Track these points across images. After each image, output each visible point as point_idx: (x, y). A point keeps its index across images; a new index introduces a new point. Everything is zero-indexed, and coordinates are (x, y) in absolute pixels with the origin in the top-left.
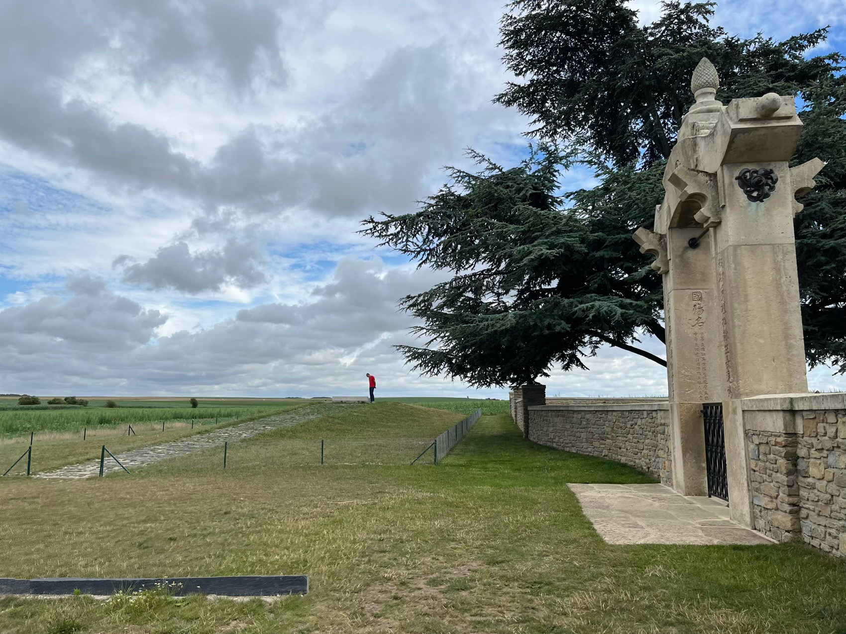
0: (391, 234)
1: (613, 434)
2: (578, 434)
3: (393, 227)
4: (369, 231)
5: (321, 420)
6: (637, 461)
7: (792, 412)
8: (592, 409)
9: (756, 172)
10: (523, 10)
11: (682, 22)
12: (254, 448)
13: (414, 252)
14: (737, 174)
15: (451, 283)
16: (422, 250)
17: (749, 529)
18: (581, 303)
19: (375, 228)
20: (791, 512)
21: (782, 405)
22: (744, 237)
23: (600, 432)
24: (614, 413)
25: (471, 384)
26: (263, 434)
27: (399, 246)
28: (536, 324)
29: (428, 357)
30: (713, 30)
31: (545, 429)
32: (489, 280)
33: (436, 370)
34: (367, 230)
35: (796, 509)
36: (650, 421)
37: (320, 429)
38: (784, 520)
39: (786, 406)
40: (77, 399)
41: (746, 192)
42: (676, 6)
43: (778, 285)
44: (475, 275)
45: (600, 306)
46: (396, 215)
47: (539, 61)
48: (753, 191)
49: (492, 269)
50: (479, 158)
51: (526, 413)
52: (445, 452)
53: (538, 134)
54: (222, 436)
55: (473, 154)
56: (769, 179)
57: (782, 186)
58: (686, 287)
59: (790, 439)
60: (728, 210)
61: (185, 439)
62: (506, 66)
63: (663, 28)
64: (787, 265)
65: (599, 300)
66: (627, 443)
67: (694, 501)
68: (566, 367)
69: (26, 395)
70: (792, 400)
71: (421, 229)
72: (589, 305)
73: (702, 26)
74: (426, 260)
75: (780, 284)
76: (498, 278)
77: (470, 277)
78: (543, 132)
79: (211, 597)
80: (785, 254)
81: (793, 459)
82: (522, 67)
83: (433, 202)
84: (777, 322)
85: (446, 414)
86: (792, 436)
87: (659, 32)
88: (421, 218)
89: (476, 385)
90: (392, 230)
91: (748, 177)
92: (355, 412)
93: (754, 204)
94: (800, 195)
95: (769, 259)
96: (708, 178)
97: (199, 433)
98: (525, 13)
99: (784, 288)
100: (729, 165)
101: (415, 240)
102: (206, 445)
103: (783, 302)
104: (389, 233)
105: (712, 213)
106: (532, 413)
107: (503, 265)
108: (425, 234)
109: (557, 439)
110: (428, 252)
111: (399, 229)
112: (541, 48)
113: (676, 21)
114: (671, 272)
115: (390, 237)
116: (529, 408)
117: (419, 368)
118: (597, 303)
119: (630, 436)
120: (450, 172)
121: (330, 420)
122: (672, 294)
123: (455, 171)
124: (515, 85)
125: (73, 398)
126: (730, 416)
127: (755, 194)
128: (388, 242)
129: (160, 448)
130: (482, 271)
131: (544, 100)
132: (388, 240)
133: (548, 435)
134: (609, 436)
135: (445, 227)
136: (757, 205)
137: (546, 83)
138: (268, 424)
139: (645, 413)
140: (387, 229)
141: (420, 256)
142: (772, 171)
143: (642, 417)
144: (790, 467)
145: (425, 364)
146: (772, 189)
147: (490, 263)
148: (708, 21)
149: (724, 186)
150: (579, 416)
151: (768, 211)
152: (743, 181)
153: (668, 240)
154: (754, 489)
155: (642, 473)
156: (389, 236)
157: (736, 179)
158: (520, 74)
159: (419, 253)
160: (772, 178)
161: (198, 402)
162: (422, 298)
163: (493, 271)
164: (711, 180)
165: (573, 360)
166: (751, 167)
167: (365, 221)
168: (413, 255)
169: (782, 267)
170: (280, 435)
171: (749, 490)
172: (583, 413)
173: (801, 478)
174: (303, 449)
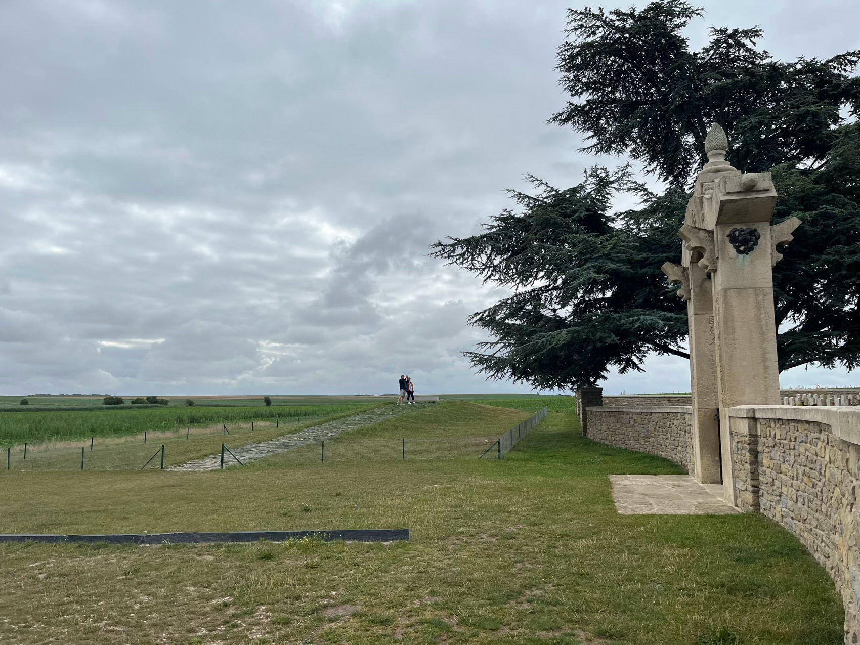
0: (458, 255)
1: (656, 433)
2: (626, 433)
3: (460, 248)
4: (439, 253)
5: (397, 420)
6: (674, 456)
7: (755, 419)
8: (639, 411)
9: (743, 231)
10: (579, 37)
11: (730, 46)
12: (341, 446)
13: (479, 269)
14: (728, 232)
15: (512, 299)
16: (486, 267)
17: (733, 506)
18: (628, 317)
19: (443, 250)
20: (753, 492)
21: (747, 414)
22: (732, 283)
23: (645, 431)
24: (657, 415)
25: (534, 386)
26: (347, 433)
27: (466, 265)
28: (588, 338)
29: (493, 362)
30: (759, 53)
31: (600, 428)
32: (547, 294)
33: (499, 375)
34: (436, 253)
35: (756, 490)
36: (683, 422)
37: (396, 428)
38: (749, 497)
39: (750, 415)
40: (158, 398)
41: (735, 247)
42: (723, 32)
43: (759, 320)
44: (534, 291)
45: (644, 320)
46: (462, 238)
47: (595, 82)
48: (740, 246)
49: (550, 286)
50: (537, 182)
51: (585, 413)
52: (508, 449)
53: (594, 149)
54: (312, 434)
55: (532, 178)
56: (753, 236)
57: (764, 241)
58: (704, 312)
59: (753, 439)
60: (720, 260)
61: (279, 438)
62: (562, 87)
63: (712, 52)
64: (766, 304)
65: (645, 315)
66: (667, 441)
67: (706, 488)
68: (623, 371)
69: (107, 395)
70: (754, 410)
71: (485, 249)
72: (635, 318)
73: (748, 50)
74: (490, 275)
75: (760, 319)
76: (555, 293)
77: (530, 293)
78: (598, 148)
79: (348, 542)
80: (765, 295)
81: (755, 453)
82: (578, 88)
83: (496, 224)
84: (757, 349)
85: (513, 413)
86: (754, 438)
87: (708, 55)
88: (485, 239)
89: (539, 387)
90: (459, 251)
91: (737, 235)
92: (427, 412)
93: (741, 256)
94: (780, 247)
95: (752, 300)
96: (707, 234)
97: (290, 432)
98: (580, 41)
99: (764, 322)
100: (722, 225)
101: (479, 259)
102: (299, 443)
103: (762, 333)
104: (455, 254)
105: (710, 262)
106: (590, 413)
107: (560, 281)
108: (488, 253)
109: (610, 437)
110: (492, 268)
111: (465, 250)
112: (596, 71)
113: (725, 45)
114: (692, 299)
115: (458, 257)
116: (587, 409)
117: (484, 371)
118: (642, 317)
119: (669, 435)
120: (511, 194)
121: (404, 419)
122: (693, 318)
123: (516, 193)
124: (573, 105)
125: (154, 397)
126: (723, 420)
127: (742, 248)
128: (456, 262)
129: (261, 446)
130: (541, 288)
131: (599, 118)
132: (455, 260)
133: (602, 434)
134: (652, 435)
135: (507, 246)
136: (744, 257)
137: (601, 102)
138: (349, 424)
139: (679, 415)
140: (454, 251)
141: (485, 273)
142: (755, 230)
143: (677, 418)
144: (753, 459)
145: (489, 368)
146: (756, 244)
147: (547, 280)
148: (754, 44)
149: (718, 241)
150: (628, 417)
151: (752, 261)
152: (733, 239)
153: (689, 271)
154: (735, 477)
155: (676, 466)
156: (456, 256)
157: (727, 236)
158: (576, 94)
159: (484, 269)
160: (755, 236)
161: (272, 401)
162: (487, 313)
163: (551, 287)
164: (709, 236)
165: (629, 363)
166: (739, 227)
167: (434, 245)
168: (479, 271)
169: (762, 306)
170: (363, 433)
171: (733, 477)
172: (631, 414)
173: (760, 468)
174: (384, 446)
